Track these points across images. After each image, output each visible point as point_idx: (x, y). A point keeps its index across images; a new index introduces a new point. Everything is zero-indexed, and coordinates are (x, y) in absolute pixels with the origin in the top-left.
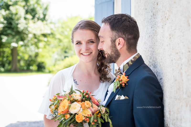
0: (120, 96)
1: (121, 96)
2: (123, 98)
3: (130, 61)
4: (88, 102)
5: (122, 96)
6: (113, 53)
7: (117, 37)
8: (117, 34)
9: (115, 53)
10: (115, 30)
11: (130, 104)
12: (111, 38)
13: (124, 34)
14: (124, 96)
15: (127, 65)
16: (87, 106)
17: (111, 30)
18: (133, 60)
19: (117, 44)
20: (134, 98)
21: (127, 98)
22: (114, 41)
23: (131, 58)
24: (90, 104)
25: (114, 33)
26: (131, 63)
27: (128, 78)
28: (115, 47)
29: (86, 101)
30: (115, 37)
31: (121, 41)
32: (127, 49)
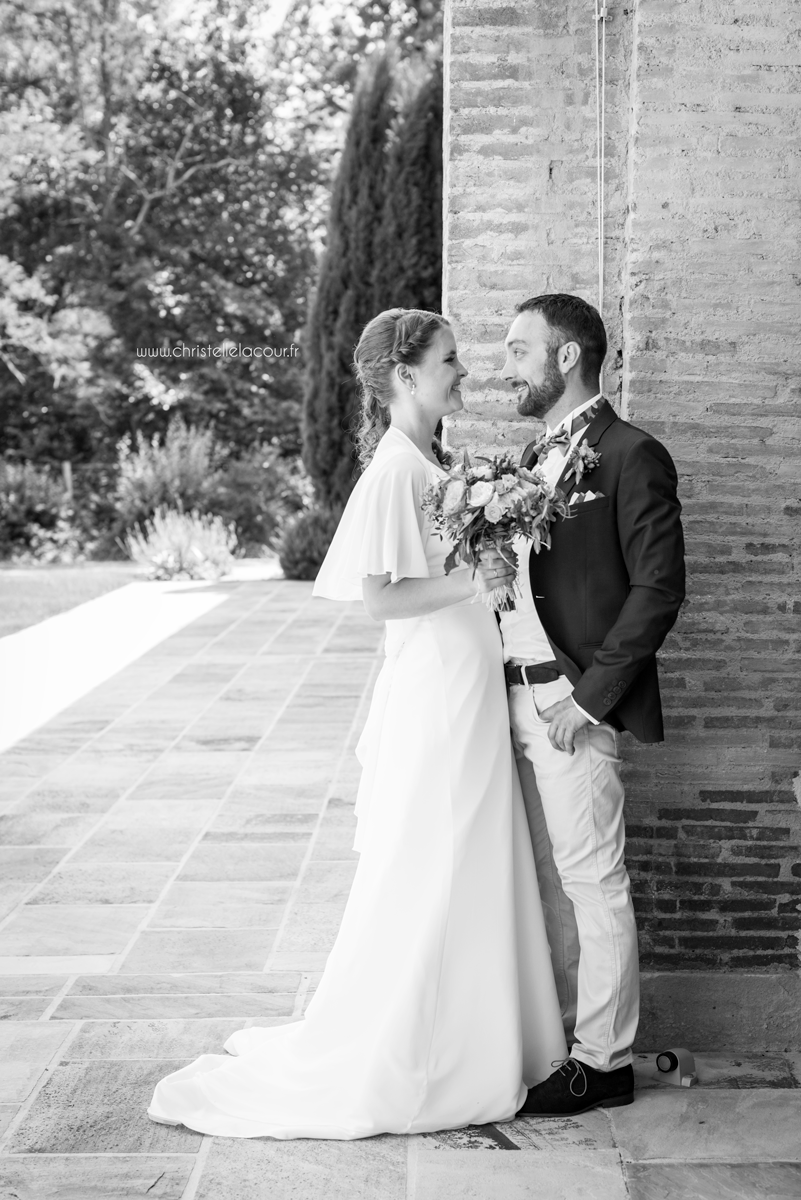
0: (583, 494)
1: (585, 493)
2: (590, 496)
3: (588, 409)
4: (510, 476)
5: (589, 492)
6: (548, 383)
7: (562, 341)
8: (563, 334)
9: (553, 382)
10: (559, 323)
11: (610, 508)
12: (548, 344)
13: (579, 335)
14: (594, 493)
15: (582, 418)
16: (508, 485)
17: (548, 324)
18: (596, 407)
19: (561, 358)
20: (619, 493)
21: (602, 495)
22: (553, 352)
23: (592, 402)
24: (515, 479)
25: (557, 331)
26: (591, 415)
27: (595, 451)
28: (555, 367)
29: (503, 476)
30: (559, 340)
31: (571, 350)
32: (582, 376)
